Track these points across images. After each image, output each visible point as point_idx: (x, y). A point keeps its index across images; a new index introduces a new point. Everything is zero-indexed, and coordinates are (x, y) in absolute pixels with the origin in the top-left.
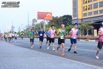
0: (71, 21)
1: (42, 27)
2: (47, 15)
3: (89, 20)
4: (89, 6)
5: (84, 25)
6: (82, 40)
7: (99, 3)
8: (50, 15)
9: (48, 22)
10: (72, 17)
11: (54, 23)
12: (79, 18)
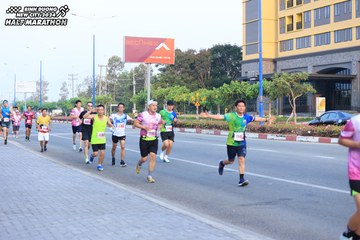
0: (240, 65)
1: (141, 83)
2: (158, 48)
3: (299, 63)
4: (300, 15)
5: (282, 80)
6: (274, 136)
7: (332, 8)
8: (167, 48)
9: (160, 67)
10: (243, 51)
11: (182, 73)
12: (264, 56)
